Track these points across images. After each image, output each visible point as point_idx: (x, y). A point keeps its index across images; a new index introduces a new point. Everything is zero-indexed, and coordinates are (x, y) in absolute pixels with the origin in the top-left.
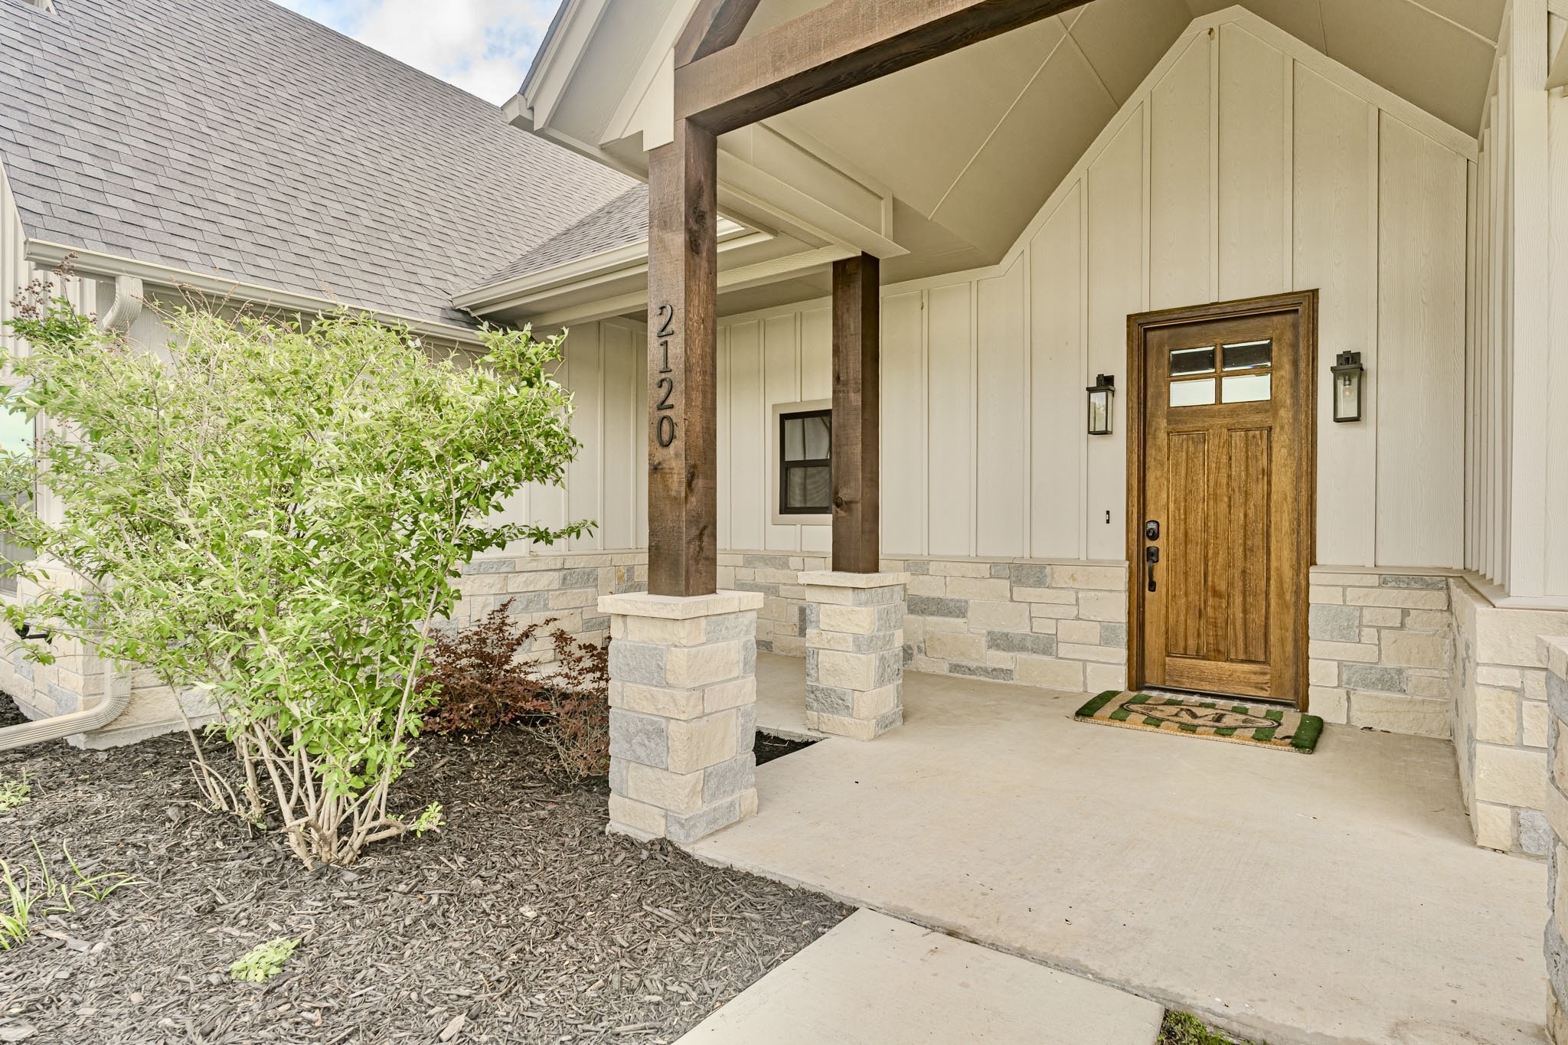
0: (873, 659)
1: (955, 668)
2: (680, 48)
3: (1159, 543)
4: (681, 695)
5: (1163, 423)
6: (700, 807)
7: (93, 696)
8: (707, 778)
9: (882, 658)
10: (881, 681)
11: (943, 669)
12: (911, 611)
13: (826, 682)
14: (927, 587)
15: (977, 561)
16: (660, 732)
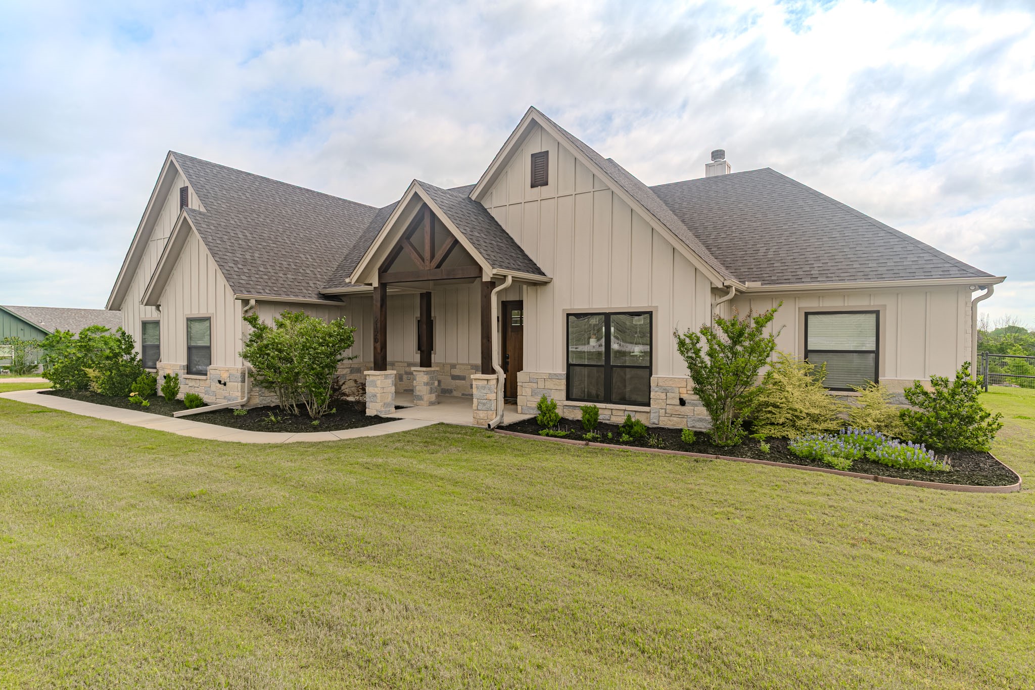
0: (428, 388)
1: (463, 394)
2: (379, 269)
3: (509, 360)
4: (379, 389)
5: (510, 330)
6: (383, 409)
7: (243, 397)
8: (384, 404)
9: (431, 388)
10: (431, 393)
11: (460, 395)
12: (452, 379)
13: (418, 393)
14: (456, 372)
15: (469, 364)
16: (376, 395)
